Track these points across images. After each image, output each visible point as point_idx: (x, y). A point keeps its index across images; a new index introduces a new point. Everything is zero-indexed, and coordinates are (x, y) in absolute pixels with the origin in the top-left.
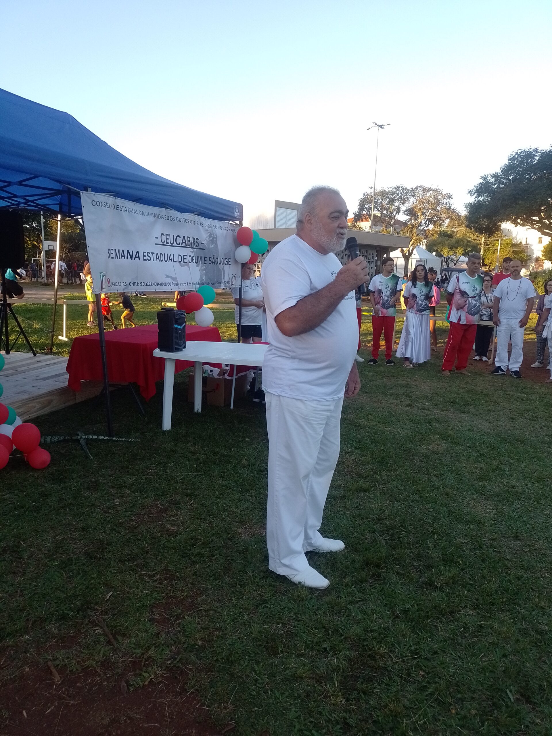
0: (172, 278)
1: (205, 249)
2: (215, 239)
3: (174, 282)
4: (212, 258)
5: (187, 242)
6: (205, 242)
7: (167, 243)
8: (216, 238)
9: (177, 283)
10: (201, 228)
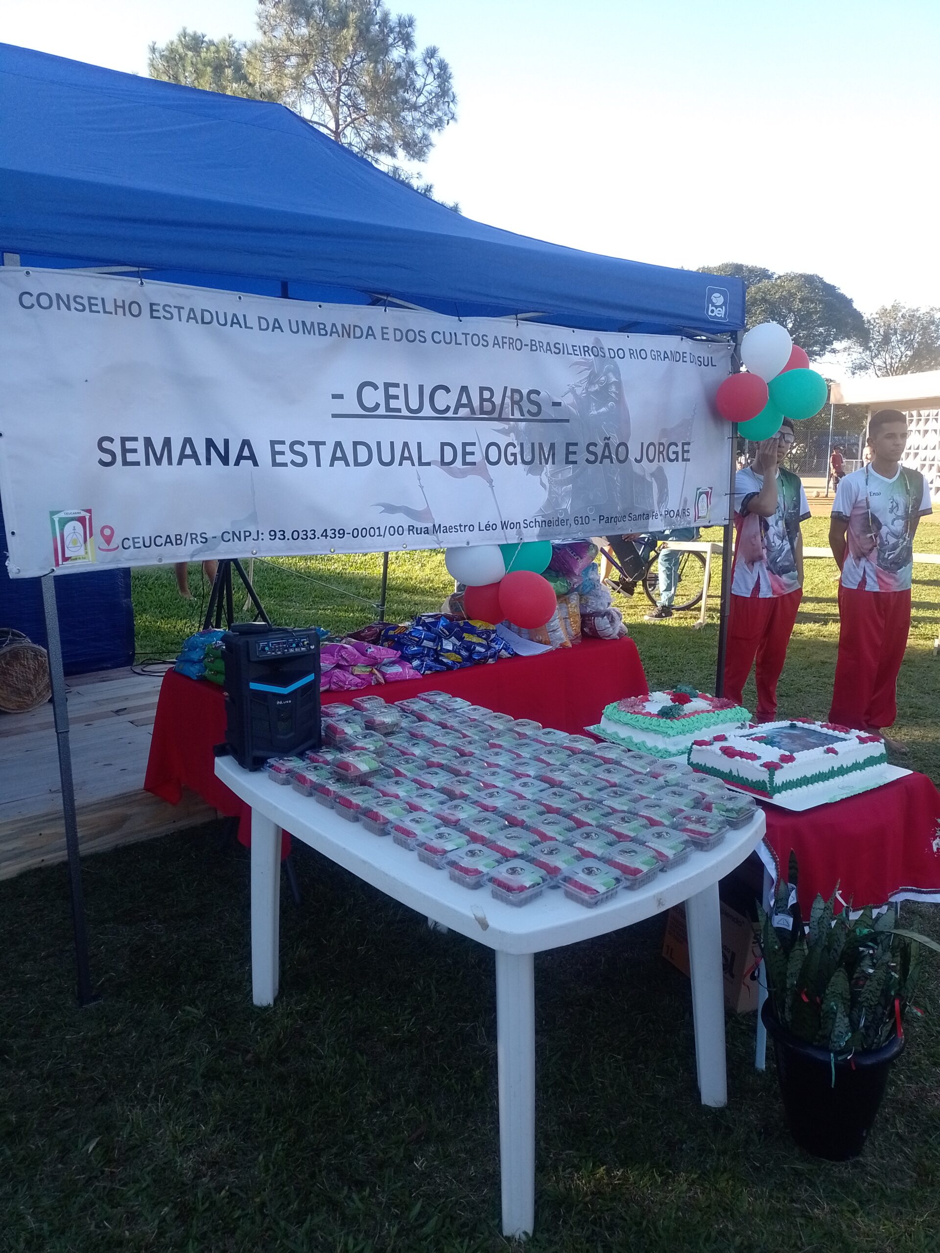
0: (409, 512)
1: (568, 421)
2: (613, 389)
3: (418, 525)
4: (601, 444)
5: (476, 403)
6: (567, 400)
7: (388, 409)
8: (618, 384)
9: (430, 525)
10: (549, 359)
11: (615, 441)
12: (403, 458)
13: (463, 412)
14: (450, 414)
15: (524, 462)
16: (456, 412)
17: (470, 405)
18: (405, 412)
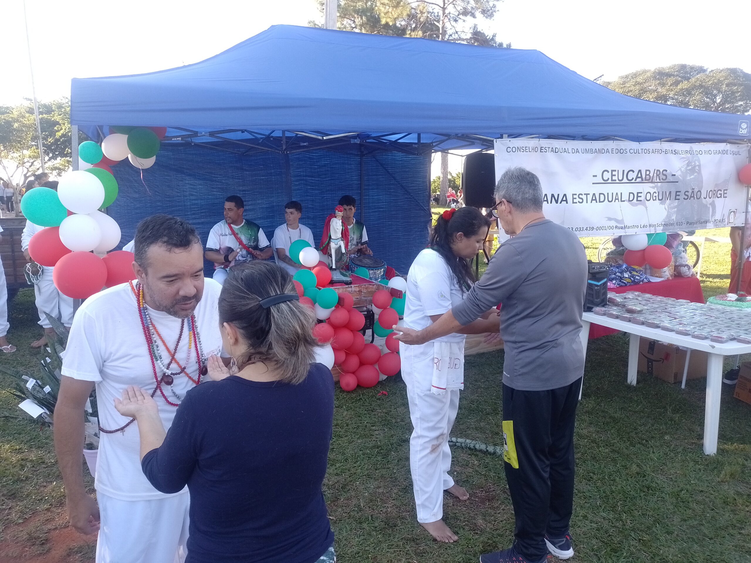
0: (617, 221)
1: (677, 182)
2: (697, 168)
3: (619, 225)
4: (691, 191)
5: (644, 176)
6: (678, 174)
7: (612, 180)
9: (623, 226)
10: (672, 157)
11: (696, 190)
12: (616, 199)
13: (639, 180)
14: (633, 181)
15: (659, 200)
16: (636, 180)
17: (641, 177)
18: (617, 181)
